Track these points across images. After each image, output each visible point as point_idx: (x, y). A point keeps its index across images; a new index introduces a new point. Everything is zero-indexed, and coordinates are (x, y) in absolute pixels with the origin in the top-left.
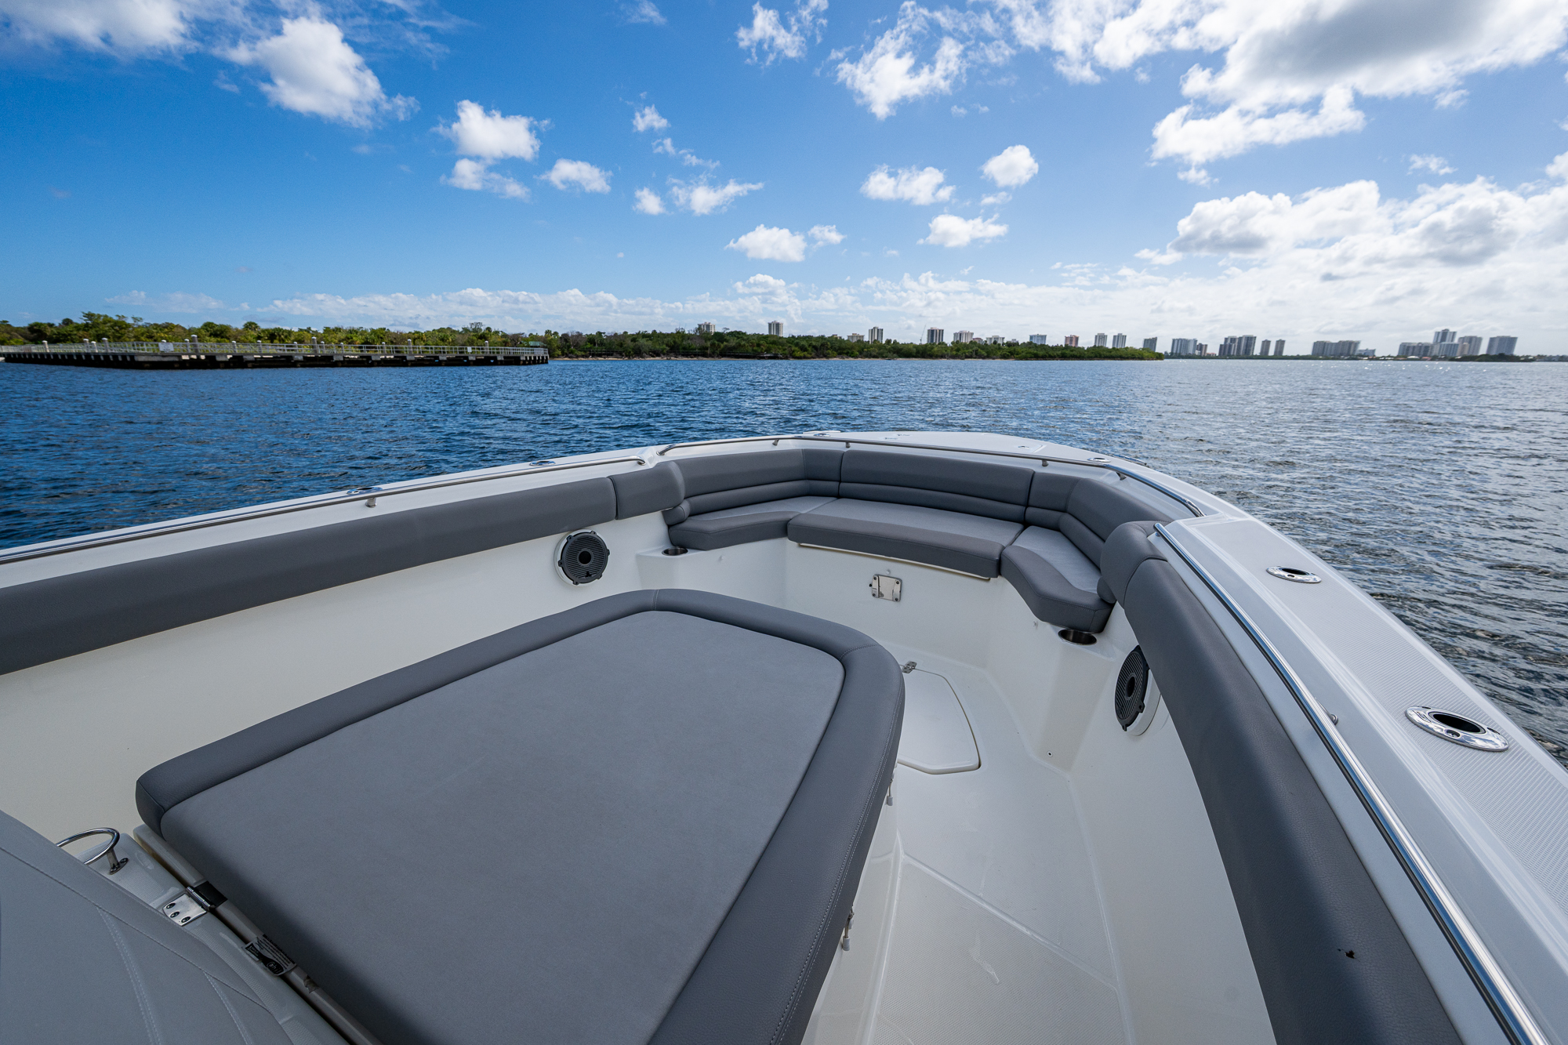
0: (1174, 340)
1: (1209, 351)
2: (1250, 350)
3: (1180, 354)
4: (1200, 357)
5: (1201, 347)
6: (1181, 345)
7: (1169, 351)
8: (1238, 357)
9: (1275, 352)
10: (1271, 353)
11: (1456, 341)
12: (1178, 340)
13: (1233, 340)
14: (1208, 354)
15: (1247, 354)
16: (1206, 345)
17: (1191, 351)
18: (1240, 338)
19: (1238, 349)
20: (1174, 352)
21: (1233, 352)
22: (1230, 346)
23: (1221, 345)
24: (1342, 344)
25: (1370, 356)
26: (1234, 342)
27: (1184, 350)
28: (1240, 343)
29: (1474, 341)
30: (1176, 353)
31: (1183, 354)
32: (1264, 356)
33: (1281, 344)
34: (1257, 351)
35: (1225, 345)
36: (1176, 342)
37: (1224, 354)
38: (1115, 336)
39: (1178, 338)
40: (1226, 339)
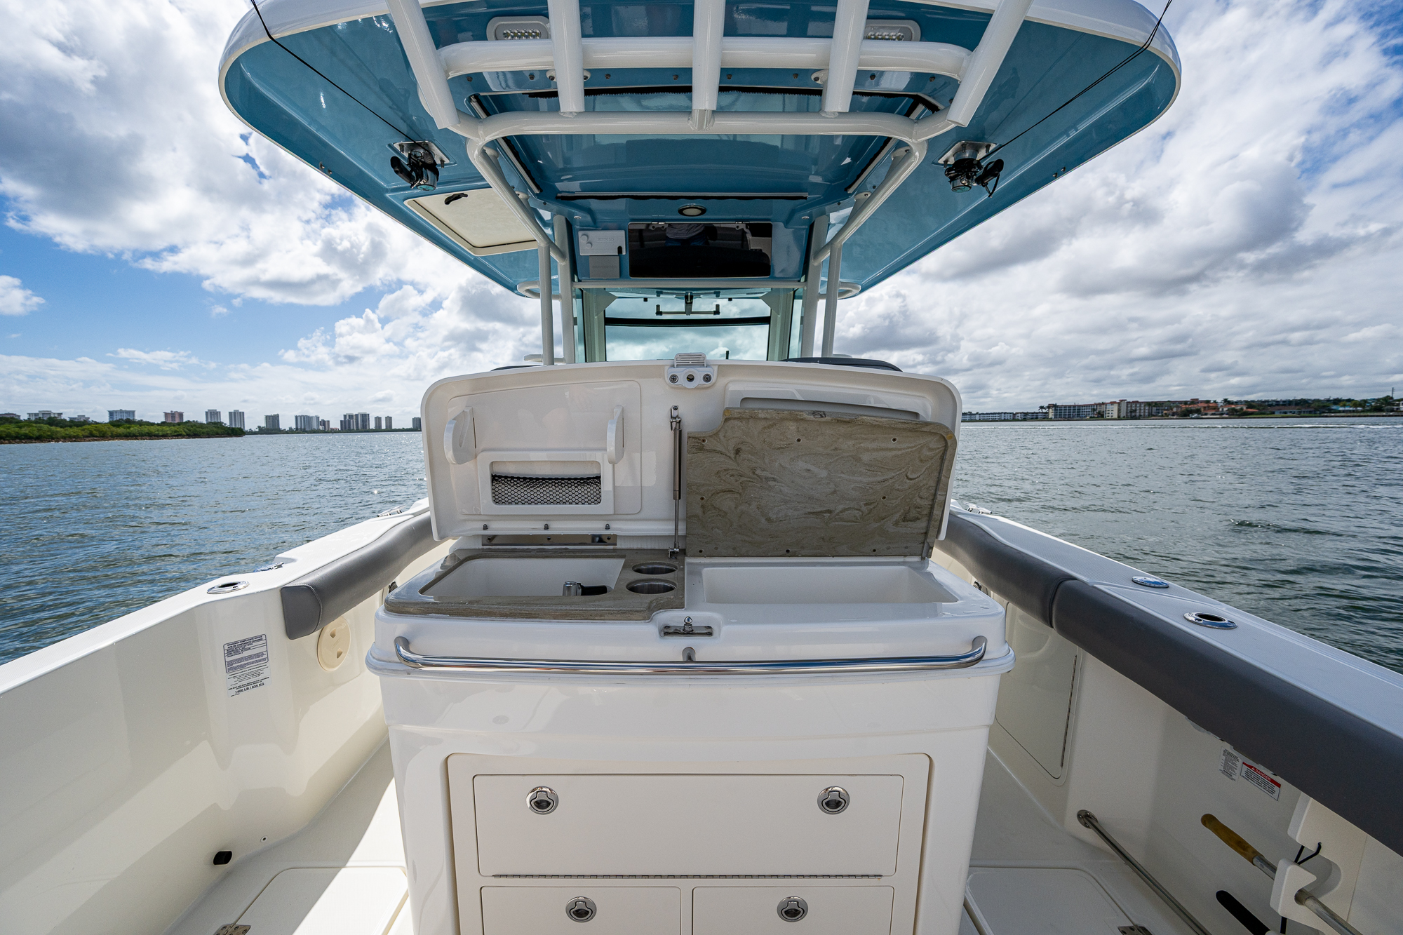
0: (296, 417)
1: (332, 426)
2: (366, 425)
3: (305, 429)
4: (324, 432)
5: (324, 423)
7: (294, 426)
8: (358, 431)
9: (386, 426)
10: (384, 427)
12: (301, 417)
13: (351, 416)
14: (332, 429)
15: (365, 429)
16: (328, 421)
17: (315, 426)
18: (357, 415)
19: (355, 424)
20: (299, 427)
21: (353, 426)
22: (349, 422)
23: (341, 421)
26: (352, 419)
27: (306, 426)
28: (357, 419)
30: (301, 429)
31: (308, 429)
32: (378, 429)
33: (389, 419)
34: (372, 425)
35: (345, 421)
36: (299, 418)
37: (345, 428)
38: (230, 413)
39: (300, 415)
40: (345, 416)
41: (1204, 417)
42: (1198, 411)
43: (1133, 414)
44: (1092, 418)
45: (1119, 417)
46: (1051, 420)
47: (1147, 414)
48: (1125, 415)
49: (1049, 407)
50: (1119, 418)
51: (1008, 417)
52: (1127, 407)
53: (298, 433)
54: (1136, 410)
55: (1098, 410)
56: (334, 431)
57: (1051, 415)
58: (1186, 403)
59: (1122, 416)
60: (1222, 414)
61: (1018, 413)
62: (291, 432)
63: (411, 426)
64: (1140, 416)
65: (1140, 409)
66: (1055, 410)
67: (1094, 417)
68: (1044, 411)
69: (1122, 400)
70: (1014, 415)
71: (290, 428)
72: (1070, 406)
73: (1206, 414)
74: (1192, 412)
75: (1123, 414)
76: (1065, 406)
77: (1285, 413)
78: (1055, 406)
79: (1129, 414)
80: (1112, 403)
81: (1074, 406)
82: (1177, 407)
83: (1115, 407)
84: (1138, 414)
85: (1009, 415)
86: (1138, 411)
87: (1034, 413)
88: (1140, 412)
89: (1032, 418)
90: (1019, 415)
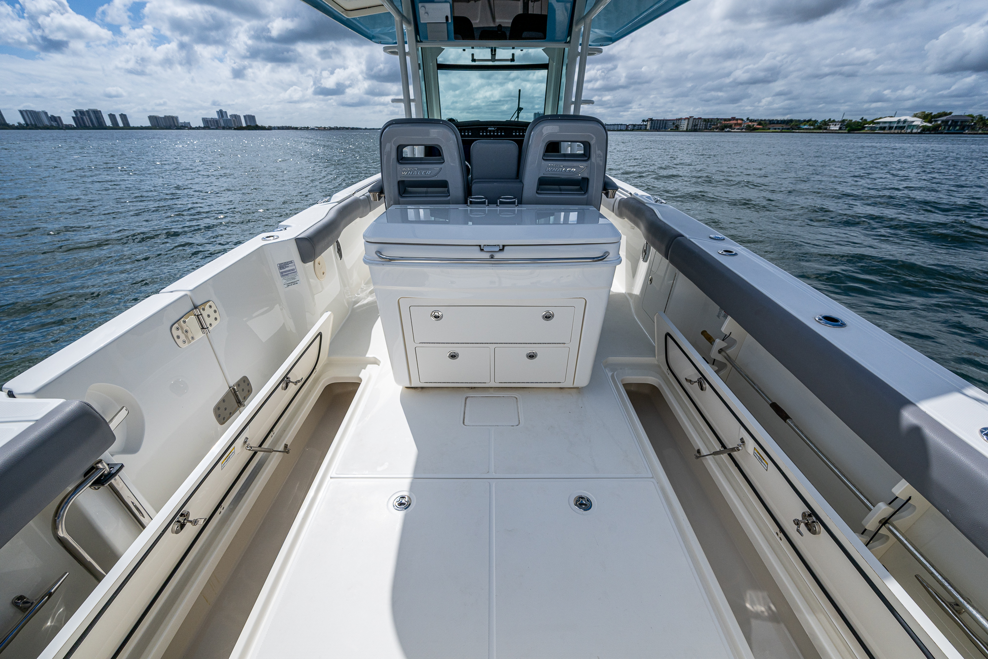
1: (65, 122)
2: (101, 122)
3: (36, 125)
4: (59, 128)
5: (54, 119)
6: (32, 116)
7: (23, 122)
8: (94, 128)
9: (123, 124)
10: (121, 124)
11: (229, 117)
13: (82, 113)
14: (66, 125)
15: (101, 126)
16: (60, 118)
17: (46, 122)
18: (88, 112)
19: (90, 121)
20: (29, 123)
21: (89, 123)
22: (82, 118)
23: (73, 117)
24: (167, 118)
25: (186, 126)
26: (85, 115)
28: (89, 116)
29: (236, 117)
31: (40, 125)
32: (115, 127)
33: (124, 117)
34: (108, 123)
35: (77, 117)
36: (23, 112)
37: (81, 125)
40: (75, 112)
41: (732, 131)
42: (730, 127)
43: (696, 128)
44: (672, 130)
45: (687, 129)
46: (648, 131)
47: (704, 128)
48: (691, 128)
49: (647, 121)
50: (687, 131)
51: (623, 128)
52: (693, 122)
53: (30, 129)
54: (698, 125)
55: (677, 124)
56: (68, 127)
57: (648, 128)
58: (725, 120)
59: (689, 129)
60: (742, 129)
61: (629, 125)
62: (20, 127)
63: (148, 124)
64: (700, 129)
65: (700, 124)
66: (652, 123)
67: (673, 129)
68: (645, 123)
69: (691, 117)
70: (627, 126)
71: (19, 123)
72: (661, 120)
73: (734, 129)
74: (726, 127)
75: (690, 127)
76: (658, 120)
77: (775, 129)
78: (651, 120)
79: (693, 128)
80: (685, 119)
81: (663, 120)
82: (720, 123)
83: (686, 122)
84: (698, 128)
85: (624, 126)
86: (699, 125)
87: (640, 125)
88: (700, 126)
89: (638, 129)
90: (630, 126)
